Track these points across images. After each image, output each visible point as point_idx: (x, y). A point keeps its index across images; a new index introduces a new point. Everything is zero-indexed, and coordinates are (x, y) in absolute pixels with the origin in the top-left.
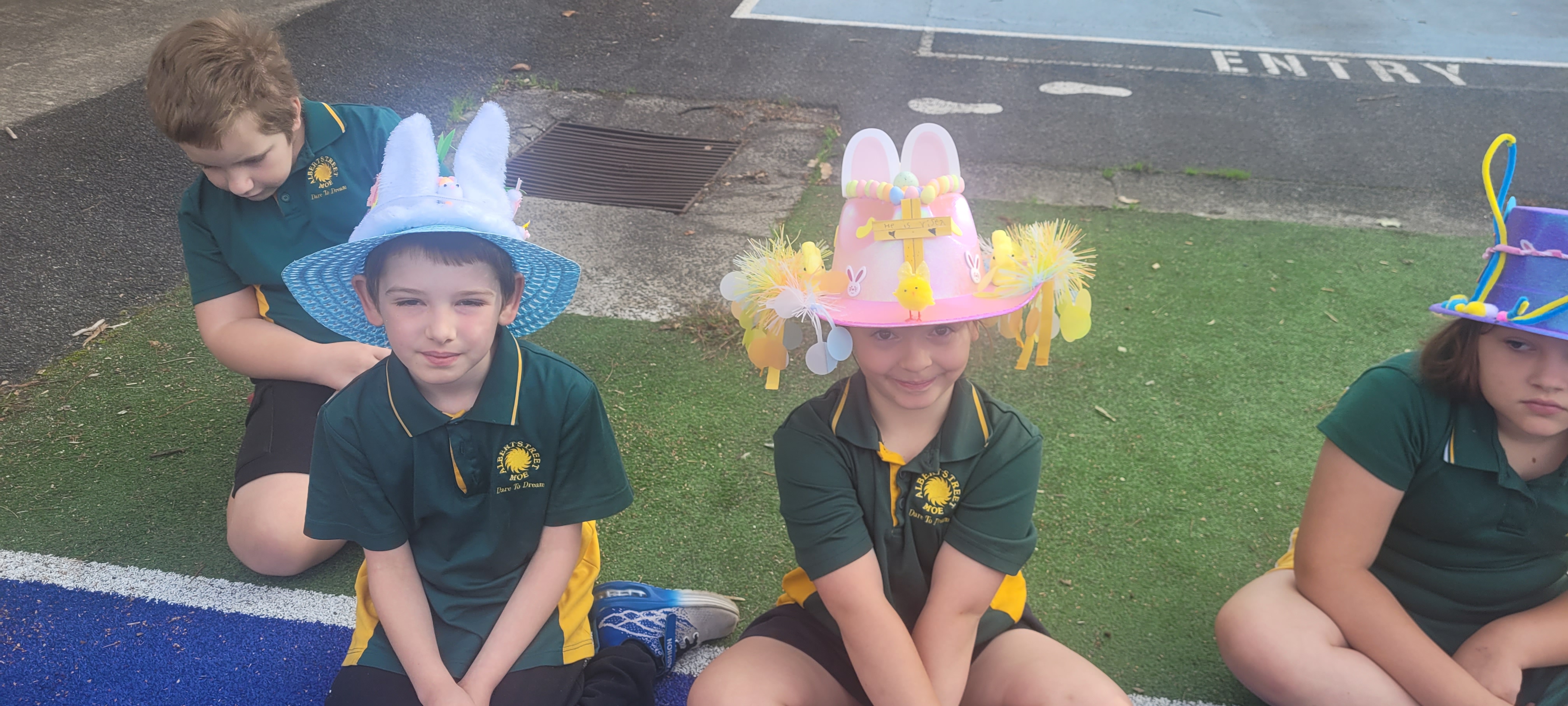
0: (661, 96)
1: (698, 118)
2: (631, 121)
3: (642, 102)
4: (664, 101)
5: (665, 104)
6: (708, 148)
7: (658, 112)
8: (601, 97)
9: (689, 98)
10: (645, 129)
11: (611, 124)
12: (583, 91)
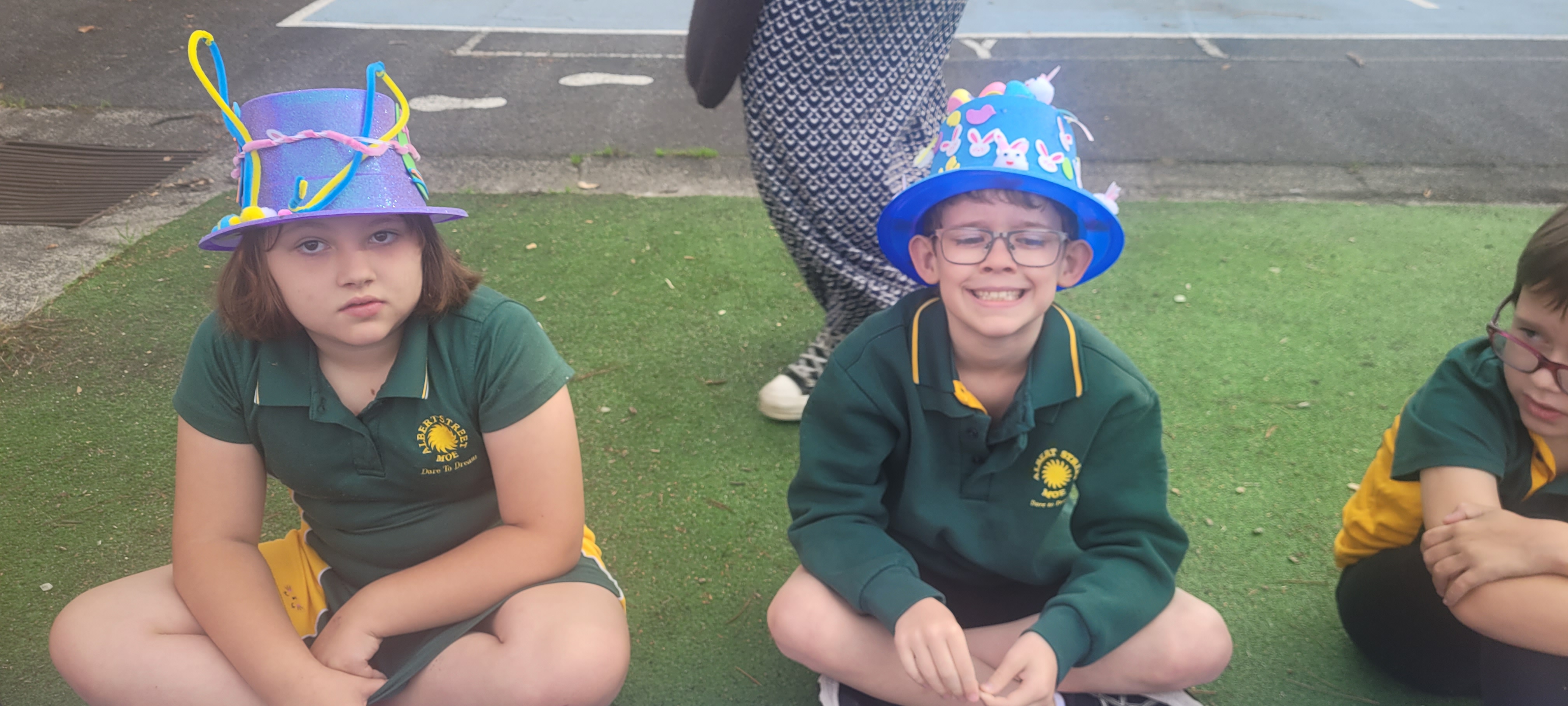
0: (140, 108)
1: (173, 128)
2: (93, 135)
3: (116, 115)
4: (141, 113)
5: (140, 115)
6: (167, 159)
7: (129, 125)
8: (70, 112)
9: (171, 108)
10: (106, 143)
11: (69, 140)
12: (54, 107)
